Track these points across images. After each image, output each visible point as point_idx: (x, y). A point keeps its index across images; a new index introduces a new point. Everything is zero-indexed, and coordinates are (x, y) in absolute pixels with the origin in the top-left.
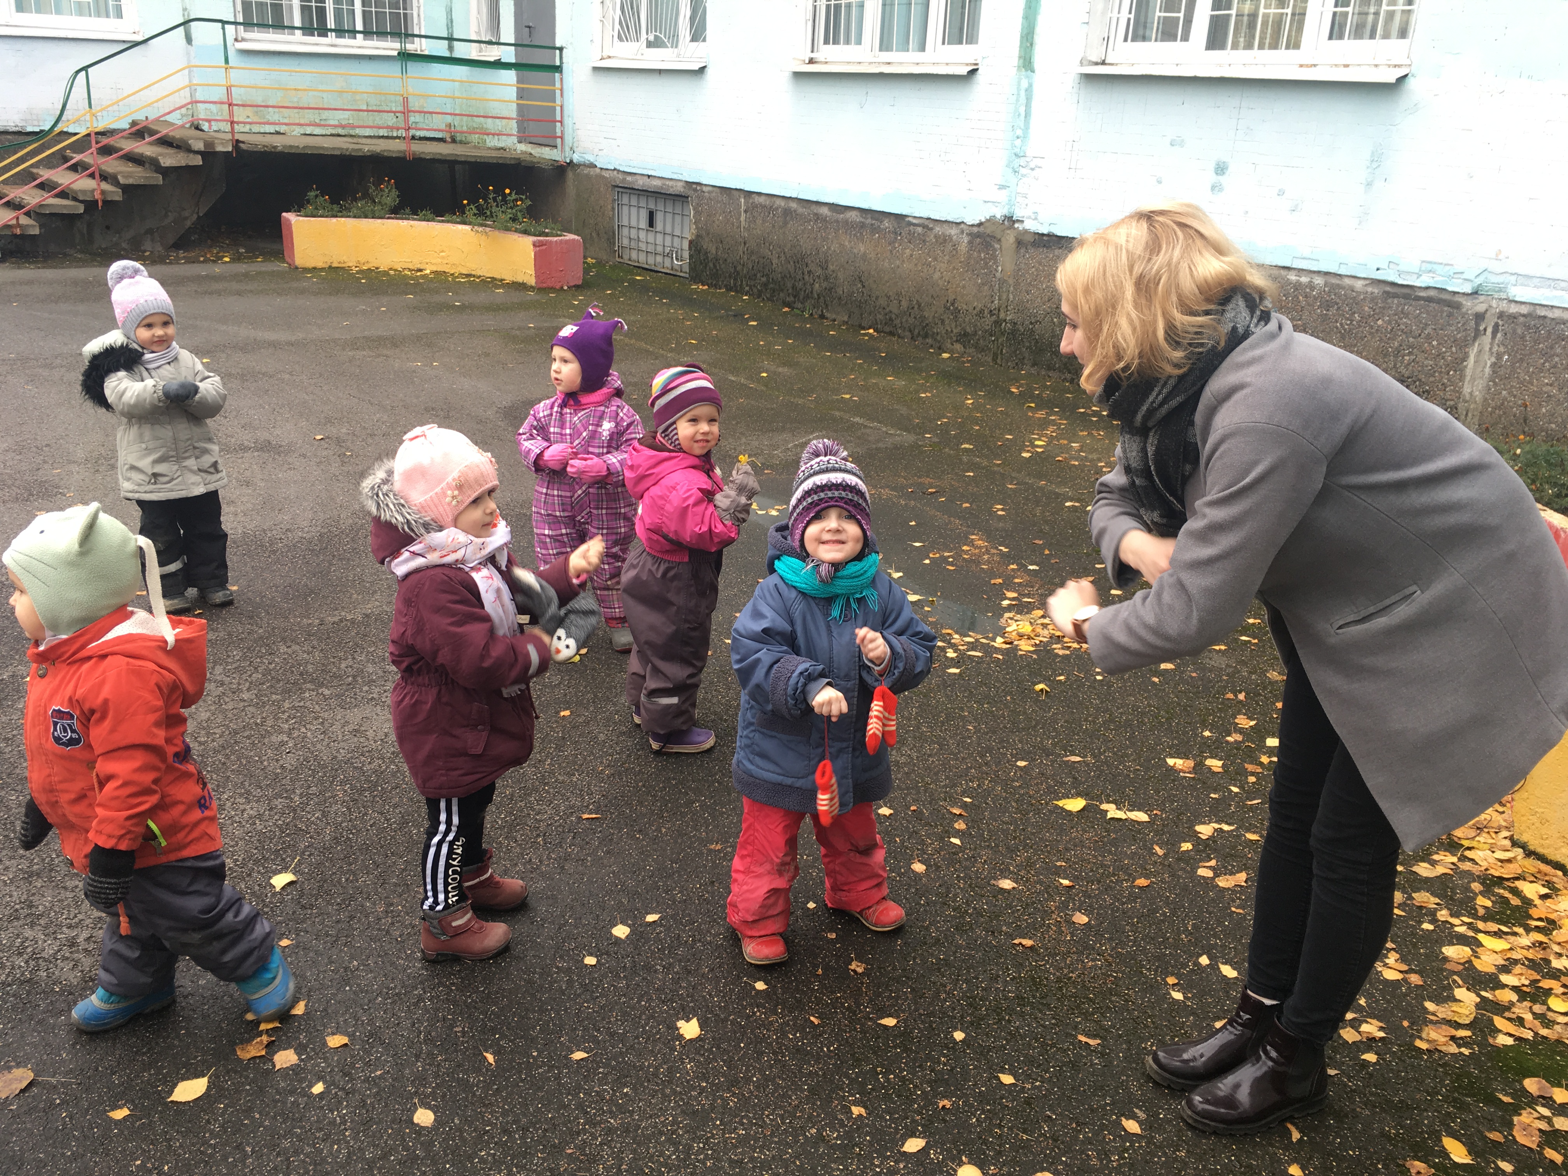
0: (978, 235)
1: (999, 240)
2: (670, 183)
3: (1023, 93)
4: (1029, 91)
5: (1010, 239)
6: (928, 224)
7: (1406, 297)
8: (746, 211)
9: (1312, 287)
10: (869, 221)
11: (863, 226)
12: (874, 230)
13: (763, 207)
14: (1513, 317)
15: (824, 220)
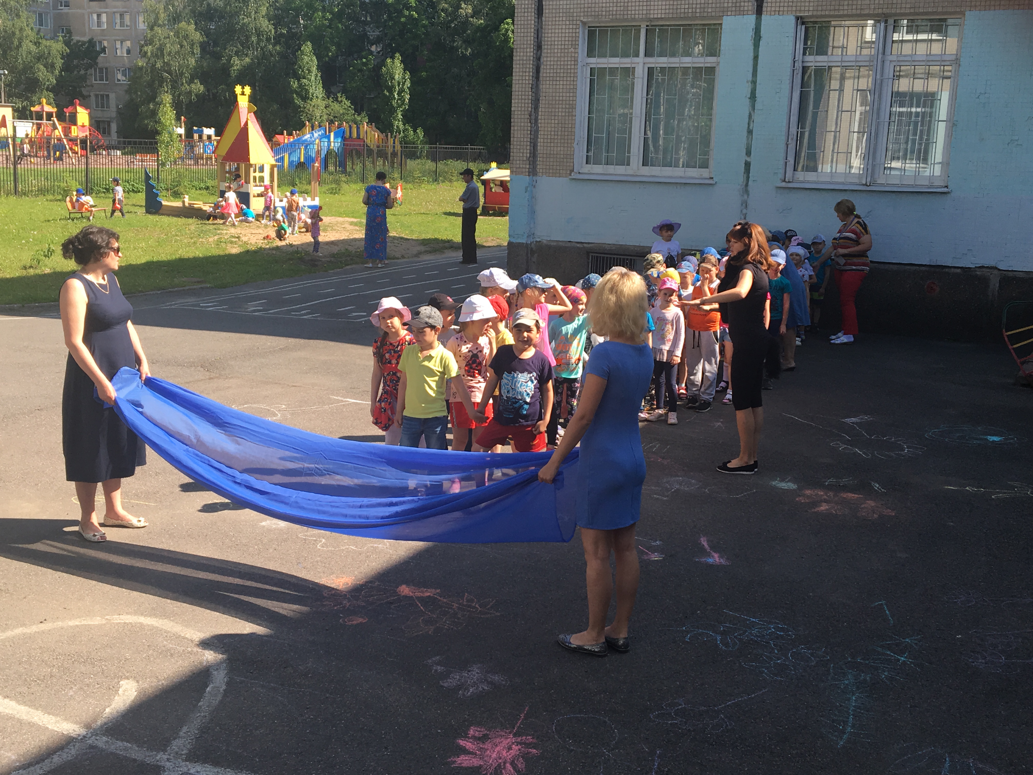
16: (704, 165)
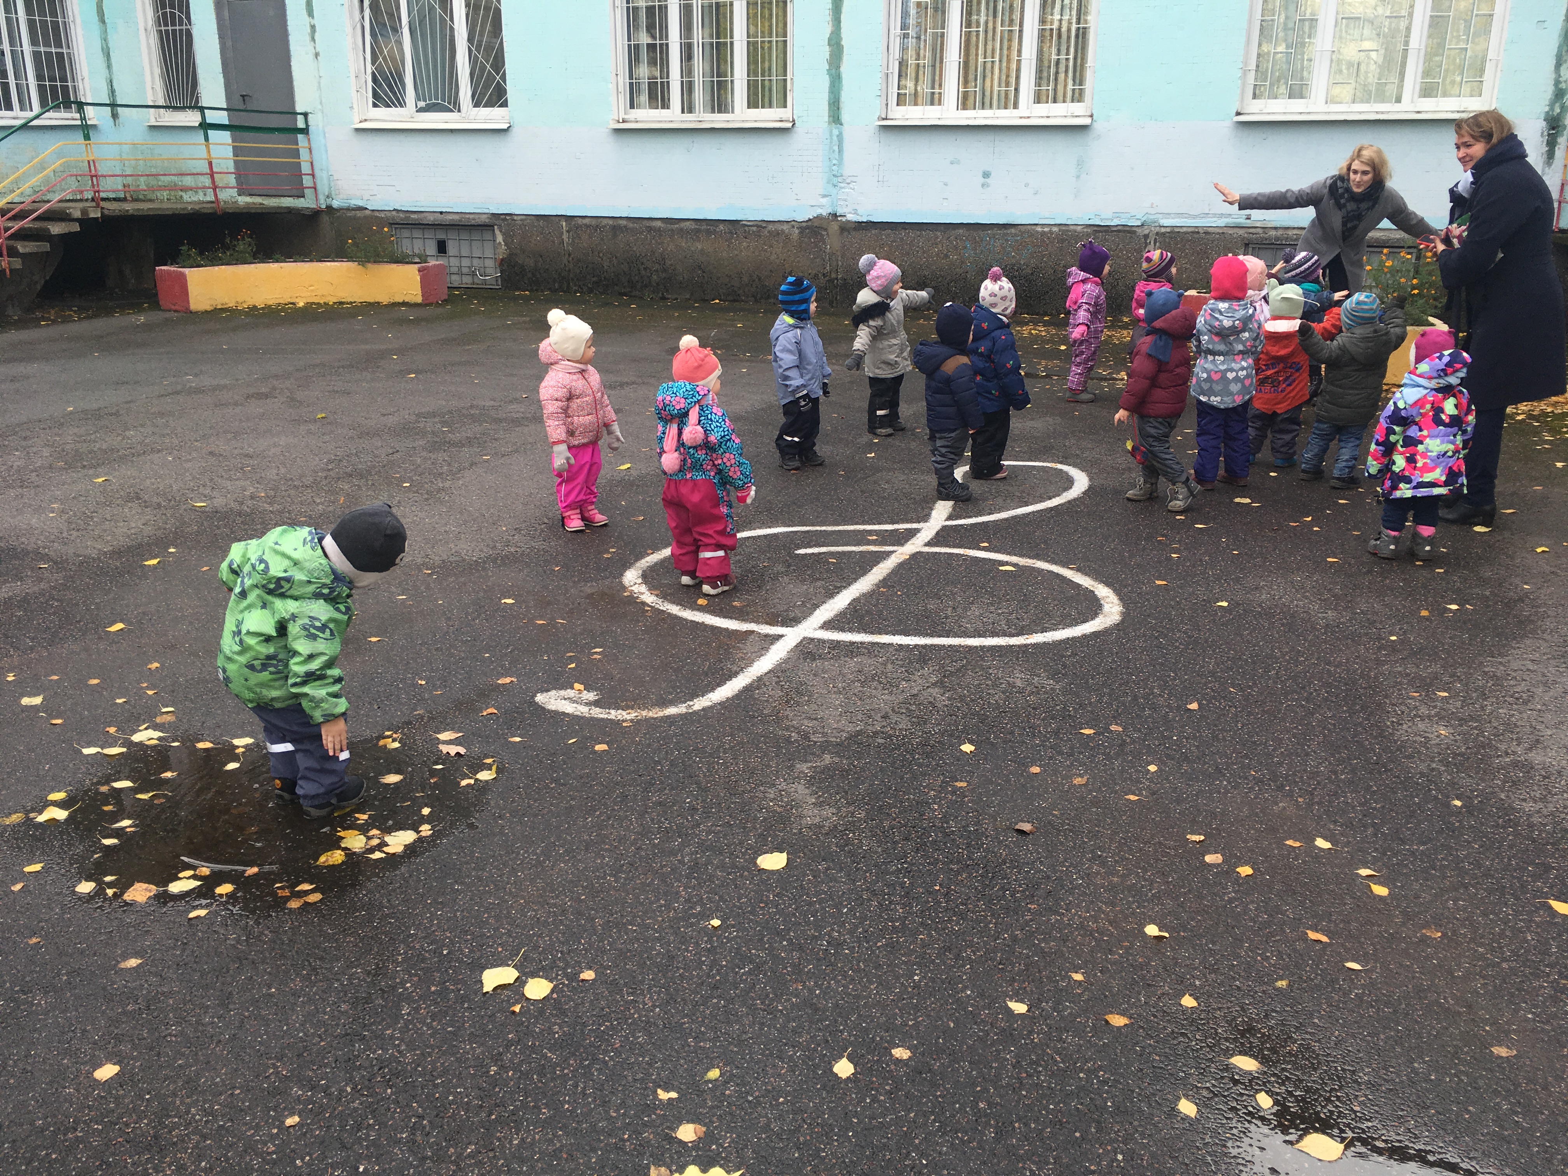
0: (807, 227)
1: (826, 230)
2: (472, 216)
3: (835, 138)
4: (840, 137)
5: (834, 227)
6: (761, 225)
7: (1106, 231)
8: (568, 231)
9: (1051, 232)
10: (704, 227)
11: (698, 231)
12: (708, 232)
13: (587, 226)
14: (1164, 234)
15: (659, 230)
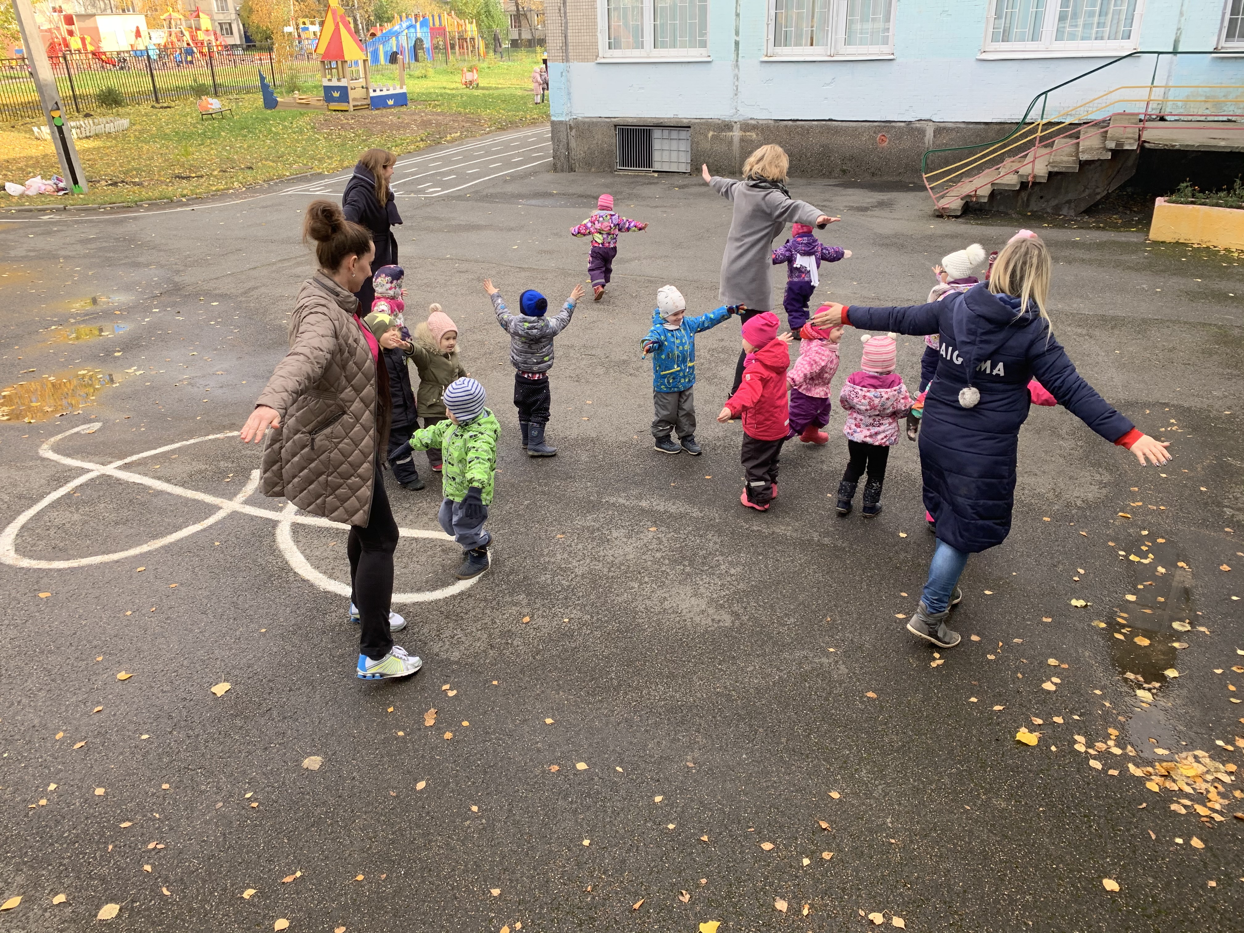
16: (703, 44)
